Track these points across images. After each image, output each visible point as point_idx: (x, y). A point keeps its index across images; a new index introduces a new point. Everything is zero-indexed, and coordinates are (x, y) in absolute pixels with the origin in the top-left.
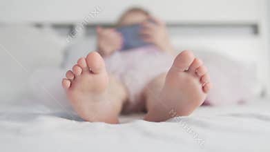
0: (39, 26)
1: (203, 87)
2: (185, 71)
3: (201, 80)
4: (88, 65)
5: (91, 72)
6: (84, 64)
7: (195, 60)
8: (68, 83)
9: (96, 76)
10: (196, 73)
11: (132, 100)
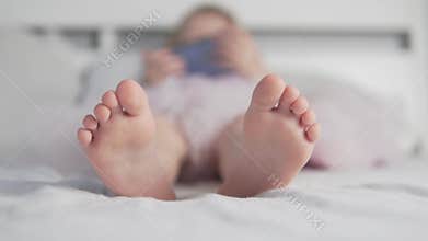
0: (39, 31)
1: (306, 134)
2: (273, 109)
3: (301, 122)
4: (119, 103)
5: (126, 114)
6: (114, 102)
7: (286, 91)
8: (88, 136)
9: (134, 120)
10: (291, 111)
11: (196, 158)
